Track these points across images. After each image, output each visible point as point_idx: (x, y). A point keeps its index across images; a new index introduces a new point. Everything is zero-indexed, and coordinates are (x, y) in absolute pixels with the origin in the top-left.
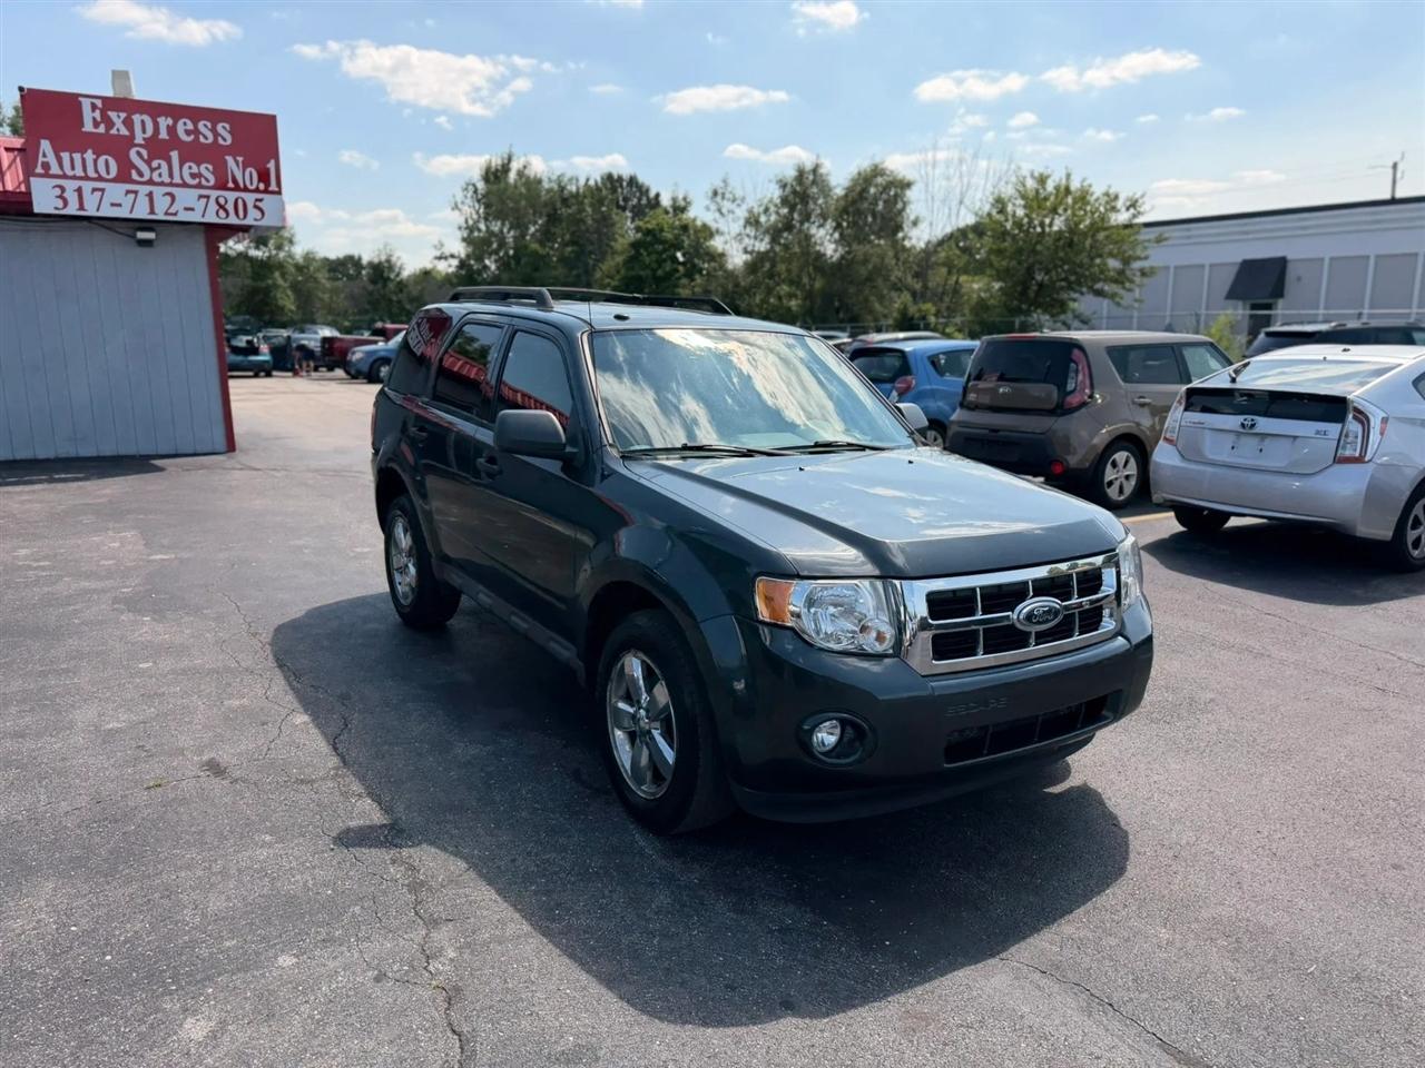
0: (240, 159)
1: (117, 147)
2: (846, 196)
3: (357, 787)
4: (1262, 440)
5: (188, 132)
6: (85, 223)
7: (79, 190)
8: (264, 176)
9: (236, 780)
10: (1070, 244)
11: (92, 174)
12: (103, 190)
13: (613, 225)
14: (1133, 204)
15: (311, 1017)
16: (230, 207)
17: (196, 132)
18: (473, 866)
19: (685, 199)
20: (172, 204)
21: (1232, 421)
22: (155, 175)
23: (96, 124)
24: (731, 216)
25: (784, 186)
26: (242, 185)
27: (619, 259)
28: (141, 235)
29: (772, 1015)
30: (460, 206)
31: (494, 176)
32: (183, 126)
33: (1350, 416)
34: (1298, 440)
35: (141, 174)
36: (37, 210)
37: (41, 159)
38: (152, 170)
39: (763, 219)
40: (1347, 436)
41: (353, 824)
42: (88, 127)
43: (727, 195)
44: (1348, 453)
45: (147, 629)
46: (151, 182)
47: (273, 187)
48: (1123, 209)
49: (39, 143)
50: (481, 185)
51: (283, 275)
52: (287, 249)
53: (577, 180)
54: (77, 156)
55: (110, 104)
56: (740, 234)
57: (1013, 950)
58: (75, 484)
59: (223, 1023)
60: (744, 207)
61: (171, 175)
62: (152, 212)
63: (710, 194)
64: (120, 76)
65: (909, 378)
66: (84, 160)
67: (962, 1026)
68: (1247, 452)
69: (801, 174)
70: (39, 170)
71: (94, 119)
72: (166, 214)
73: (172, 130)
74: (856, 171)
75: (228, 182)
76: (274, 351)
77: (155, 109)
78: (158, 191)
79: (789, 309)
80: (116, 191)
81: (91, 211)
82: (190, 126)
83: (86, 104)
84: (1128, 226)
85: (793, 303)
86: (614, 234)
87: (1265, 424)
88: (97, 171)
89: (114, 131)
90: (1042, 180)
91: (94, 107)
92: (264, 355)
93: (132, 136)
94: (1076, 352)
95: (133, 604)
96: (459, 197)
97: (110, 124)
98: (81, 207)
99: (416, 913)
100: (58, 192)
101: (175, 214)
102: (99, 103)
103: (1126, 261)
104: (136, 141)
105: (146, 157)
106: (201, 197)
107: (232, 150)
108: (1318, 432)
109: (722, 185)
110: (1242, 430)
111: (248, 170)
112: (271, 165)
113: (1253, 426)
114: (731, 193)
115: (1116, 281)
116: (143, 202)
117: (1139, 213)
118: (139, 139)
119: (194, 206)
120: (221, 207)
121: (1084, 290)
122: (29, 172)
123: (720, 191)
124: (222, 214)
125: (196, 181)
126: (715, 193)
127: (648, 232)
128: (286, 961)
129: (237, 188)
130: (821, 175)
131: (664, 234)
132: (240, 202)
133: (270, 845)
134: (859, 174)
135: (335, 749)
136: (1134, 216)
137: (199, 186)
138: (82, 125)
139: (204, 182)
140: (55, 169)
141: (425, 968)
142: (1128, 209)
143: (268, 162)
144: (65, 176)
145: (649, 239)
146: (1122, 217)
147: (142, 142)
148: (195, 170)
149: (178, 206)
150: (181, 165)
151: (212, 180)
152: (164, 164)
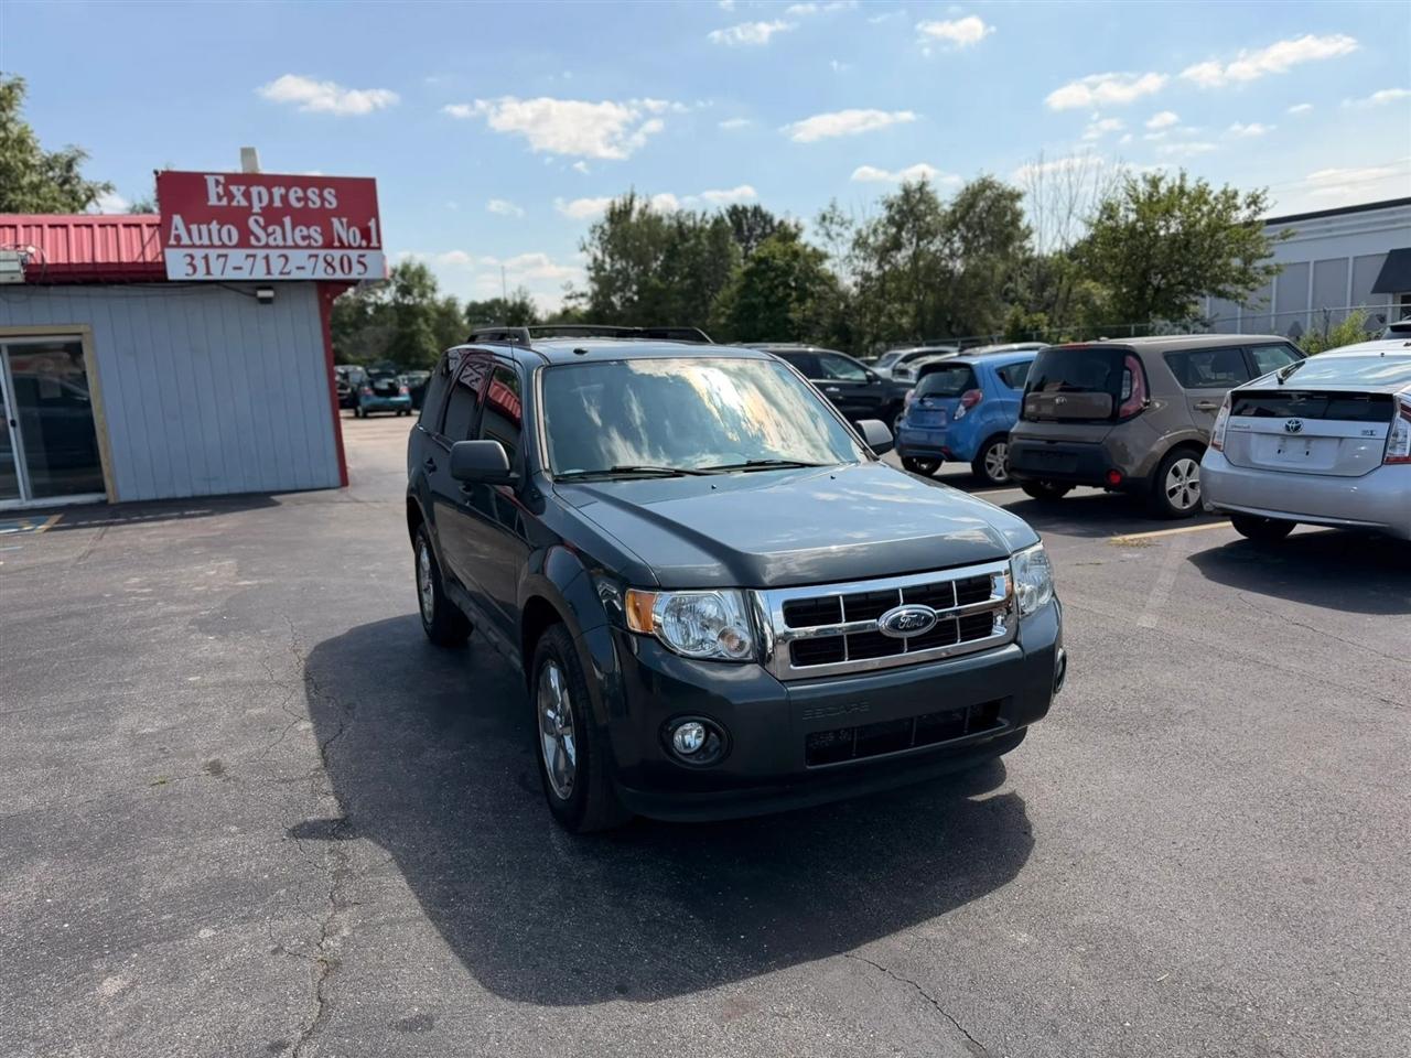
0: (344, 220)
1: (237, 217)
2: (954, 212)
3: (327, 786)
4: (1308, 443)
5: (299, 199)
6: (214, 286)
7: (206, 258)
8: (366, 234)
9: (229, 779)
10: (1187, 245)
11: (216, 242)
12: (226, 256)
13: (729, 256)
14: (1254, 200)
15: (207, 981)
16: (336, 264)
17: (306, 199)
18: (396, 857)
19: (796, 226)
20: (286, 264)
21: (1277, 424)
22: (271, 238)
23: (220, 198)
24: (840, 239)
25: (890, 207)
26: (346, 244)
27: (734, 288)
28: (261, 294)
29: (605, 997)
30: (588, 247)
31: (618, 216)
32: (294, 194)
33: (1398, 414)
34: (1344, 440)
35: (258, 239)
36: (171, 276)
37: (173, 232)
39: (871, 240)
40: (1396, 435)
41: (310, 818)
42: (213, 201)
43: (836, 219)
44: (1398, 453)
45: (210, 646)
46: (267, 246)
47: (374, 243)
48: (1244, 206)
49: (171, 218)
50: (606, 226)
51: (426, 321)
52: (429, 295)
53: (694, 215)
54: (204, 228)
55: (232, 179)
56: (848, 257)
57: (863, 948)
58: (198, 520)
59: (135, 982)
60: (853, 229)
61: (284, 239)
62: (269, 273)
63: (819, 219)
64: (248, 153)
65: (976, 391)
66: (209, 231)
67: (778, 1015)
68: (1294, 456)
69: (907, 193)
70: (172, 242)
71: (218, 194)
72: (281, 273)
73: (285, 198)
74: (963, 187)
75: (333, 242)
76: (412, 392)
77: (270, 181)
78: (273, 254)
79: (900, 326)
80: (237, 256)
81: (216, 275)
82: (300, 194)
83: (211, 181)
84: (1249, 224)
85: (905, 321)
86: (729, 265)
87: (1310, 426)
88: (220, 239)
89: (234, 203)
90: (1155, 183)
91: (217, 183)
92: (404, 395)
93: (251, 206)
94: (1131, 359)
95: (204, 626)
96: (587, 238)
97: (231, 197)
98: (208, 273)
99: (331, 897)
100: (188, 259)
102: (222, 179)
103: (1248, 260)
104: (254, 211)
105: (262, 224)
106: (310, 256)
107: (337, 213)
108: (1365, 432)
109: (830, 209)
110: (1286, 433)
111: (352, 229)
112: (372, 224)
113: (1297, 428)
114: (839, 216)
115: (1237, 281)
116: (261, 264)
117: (1260, 209)
118: (256, 209)
119: (306, 265)
120: (329, 264)
121: (1205, 292)
122: (165, 244)
123: (828, 216)
124: (330, 270)
125: (305, 243)
126: (824, 218)
127: (761, 261)
128: (206, 933)
129: (342, 246)
130: (928, 193)
131: (776, 261)
132: (345, 260)
133: (233, 835)
134: (967, 189)
135: (323, 752)
136: (1256, 213)
137: (309, 247)
138: (208, 199)
139: (313, 243)
140: (185, 240)
141: (318, 945)
142: (1248, 206)
143: (369, 220)
144: (193, 246)
145: (763, 266)
146: (1243, 215)
147: (259, 211)
148: (305, 232)
149: (291, 266)
150: (293, 229)
151: (320, 240)
152: (278, 229)
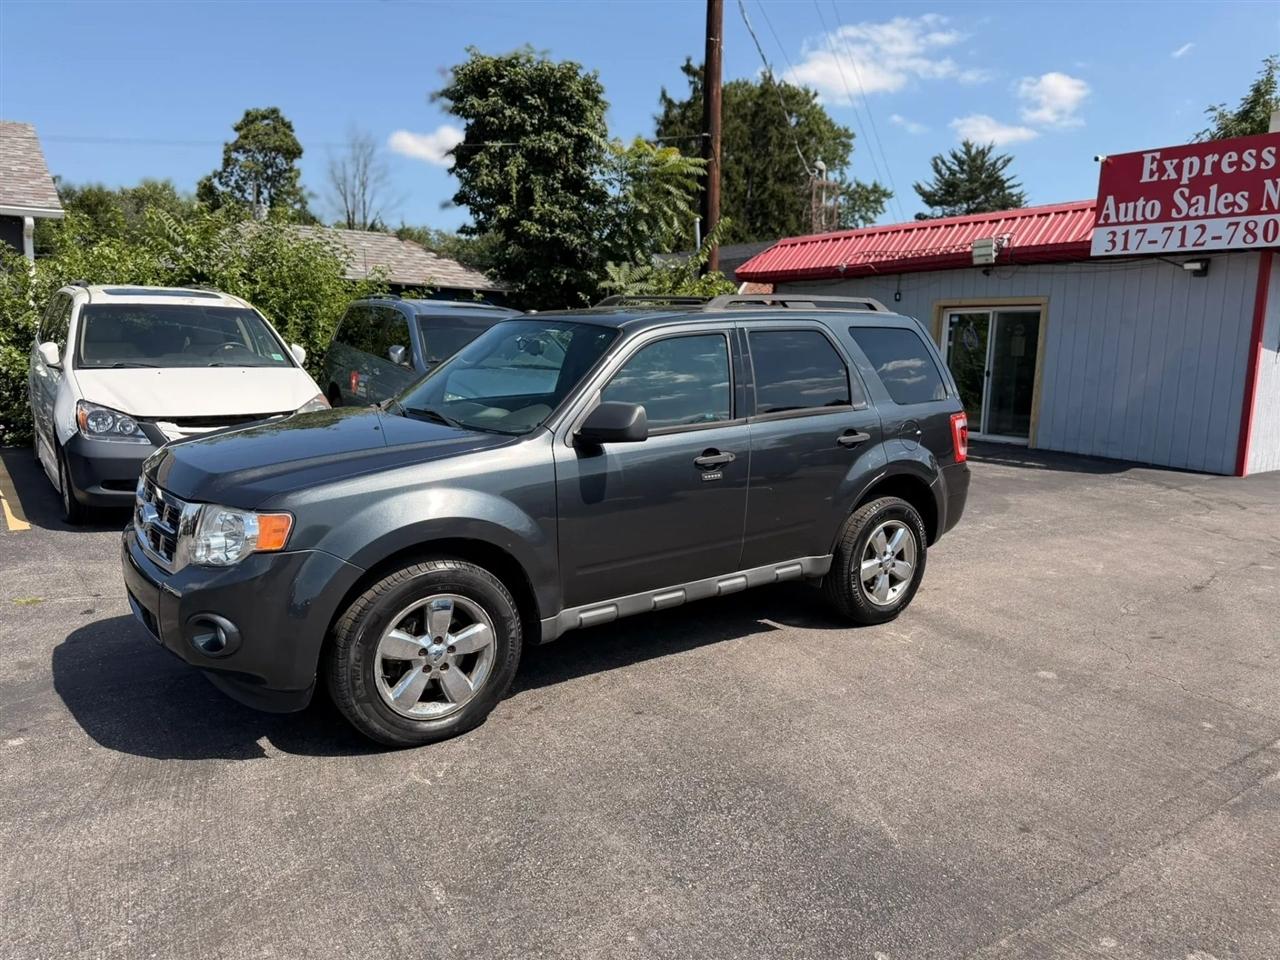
1: (1163, 191)
5: (1231, 165)
7: (1127, 234)
11: (1139, 218)
12: (1144, 231)
16: (1259, 232)
17: (1241, 161)
20: (1202, 234)
22: (1193, 208)
23: (1152, 174)
32: (1228, 159)
35: (1179, 211)
36: (1092, 253)
37: (1105, 212)
38: (1190, 206)
42: (1145, 178)
46: (1187, 218)
49: (1106, 199)
54: (1131, 205)
55: (1168, 153)
61: (1206, 208)
62: (1182, 244)
66: (1135, 207)
70: (1101, 221)
71: (1151, 170)
72: (1194, 245)
73: (1216, 166)
75: (1261, 205)
78: (1191, 225)
80: (1155, 231)
81: (1132, 250)
82: (1235, 157)
83: (1148, 159)
88: (1144, 214)
89: (1165, 178)
91: (1154, 159)
93: (1180, 178)
97: (1162, 170)
98: (1125, 248)
100: (1111, 236)
101: (1203, 244)
102: (1158, 155)
104: (1182, 183)
105: (1187, 195)
106: (1230, 224)
107: (1273, 173)
116: (1176, 237)
118: (1185, 181)
119: (1223, 234)
120: (1250, 232)
124: (1250, 238)
125: (1229, 210)
129: (1270, 210)
132: (1272, 224)
137: (1232, 214)
138: (1141, 178)
139: (1237, 210)
140: (1113, 219)
144: (1119, 223)
147: (1187, 182)
148: (1231, 199)
149: (1207, 237)
150: (1217, 199)
151: (1245, 205)
152: (1202, 199)
